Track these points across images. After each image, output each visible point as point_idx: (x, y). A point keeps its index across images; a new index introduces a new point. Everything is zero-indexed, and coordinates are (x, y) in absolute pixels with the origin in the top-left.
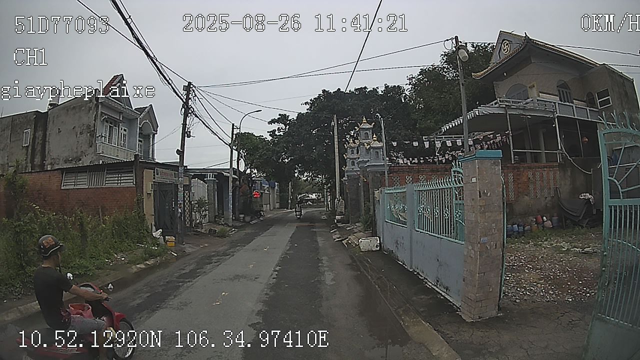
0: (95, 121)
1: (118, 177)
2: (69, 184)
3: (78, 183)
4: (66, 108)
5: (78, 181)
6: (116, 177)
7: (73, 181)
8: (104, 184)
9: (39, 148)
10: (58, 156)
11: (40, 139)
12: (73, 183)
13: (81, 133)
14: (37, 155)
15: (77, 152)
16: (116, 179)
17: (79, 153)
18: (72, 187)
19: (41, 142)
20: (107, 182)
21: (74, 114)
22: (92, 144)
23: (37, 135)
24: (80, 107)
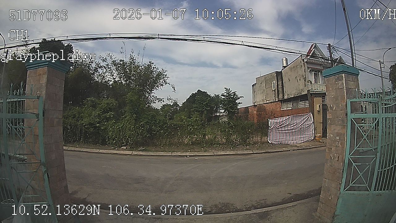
0: (305, 72)
4: (290, 68)
9: (280, 89)
10: (291, 93)
11: (280, 85)
13: (300, 80)
14: (280, 94)
15: (299, 90)
17: (300, 90)
19: (281, 87)
21: (294, 70)
22: (306, 85)
23: (279, 84)
24: (297, 66)
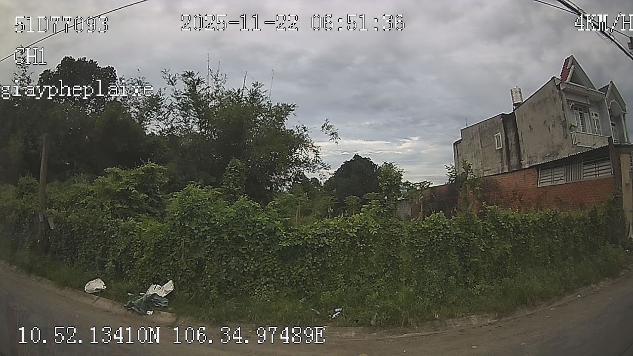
0: (563, 110)
1: (596, 168)
2: (546, 181)
3: (555, 179)
4: (532, 105)
5: (555, 176)
6: (593, 168)
7: (550, 177)
8: (582, 178)
9: (513, 147)
10: (535, 154)
11: (513, 140)
12: (550, 180)
13: (554, 126)
14: (512, 156)
15: (553, 147)
16: (594, 170)
18: (549, 184)
19: (515, 142)
20: (584, 175)
21: (541, 109)
22: (567, 135)
23: (509, 137)
24: (545, 100)
